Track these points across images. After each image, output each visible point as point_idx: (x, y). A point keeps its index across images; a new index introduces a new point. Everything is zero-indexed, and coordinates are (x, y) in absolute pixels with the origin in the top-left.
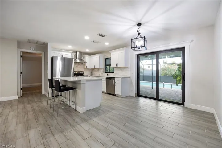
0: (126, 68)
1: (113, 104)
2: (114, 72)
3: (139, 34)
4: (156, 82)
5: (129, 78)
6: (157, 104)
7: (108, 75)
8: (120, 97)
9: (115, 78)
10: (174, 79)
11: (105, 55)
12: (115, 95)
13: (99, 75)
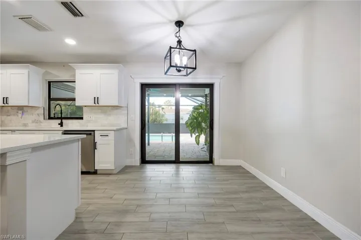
0: (117, 109)
1: (111, 198)
2: (82, 118)
3: (179, 42)
4: (175, 134)
5: (125, 130)
6: (177, 171)
7: (61, 125)
8: (110, 174)
9: (94, 131)
11: (46, 73)
12: (95, 172)
13: (25, 125)
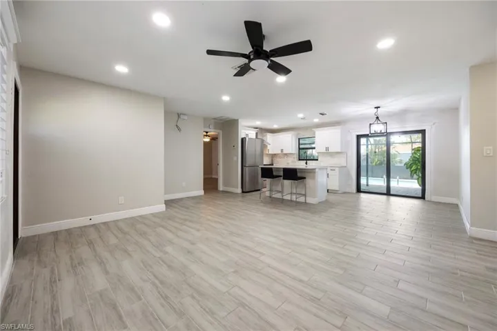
0: (340, 154)
2: (317, 160)
3: (377, 118)
5: (345, 168)
7: (306, 163)
10: (407, 168)
11: (298, 134)
